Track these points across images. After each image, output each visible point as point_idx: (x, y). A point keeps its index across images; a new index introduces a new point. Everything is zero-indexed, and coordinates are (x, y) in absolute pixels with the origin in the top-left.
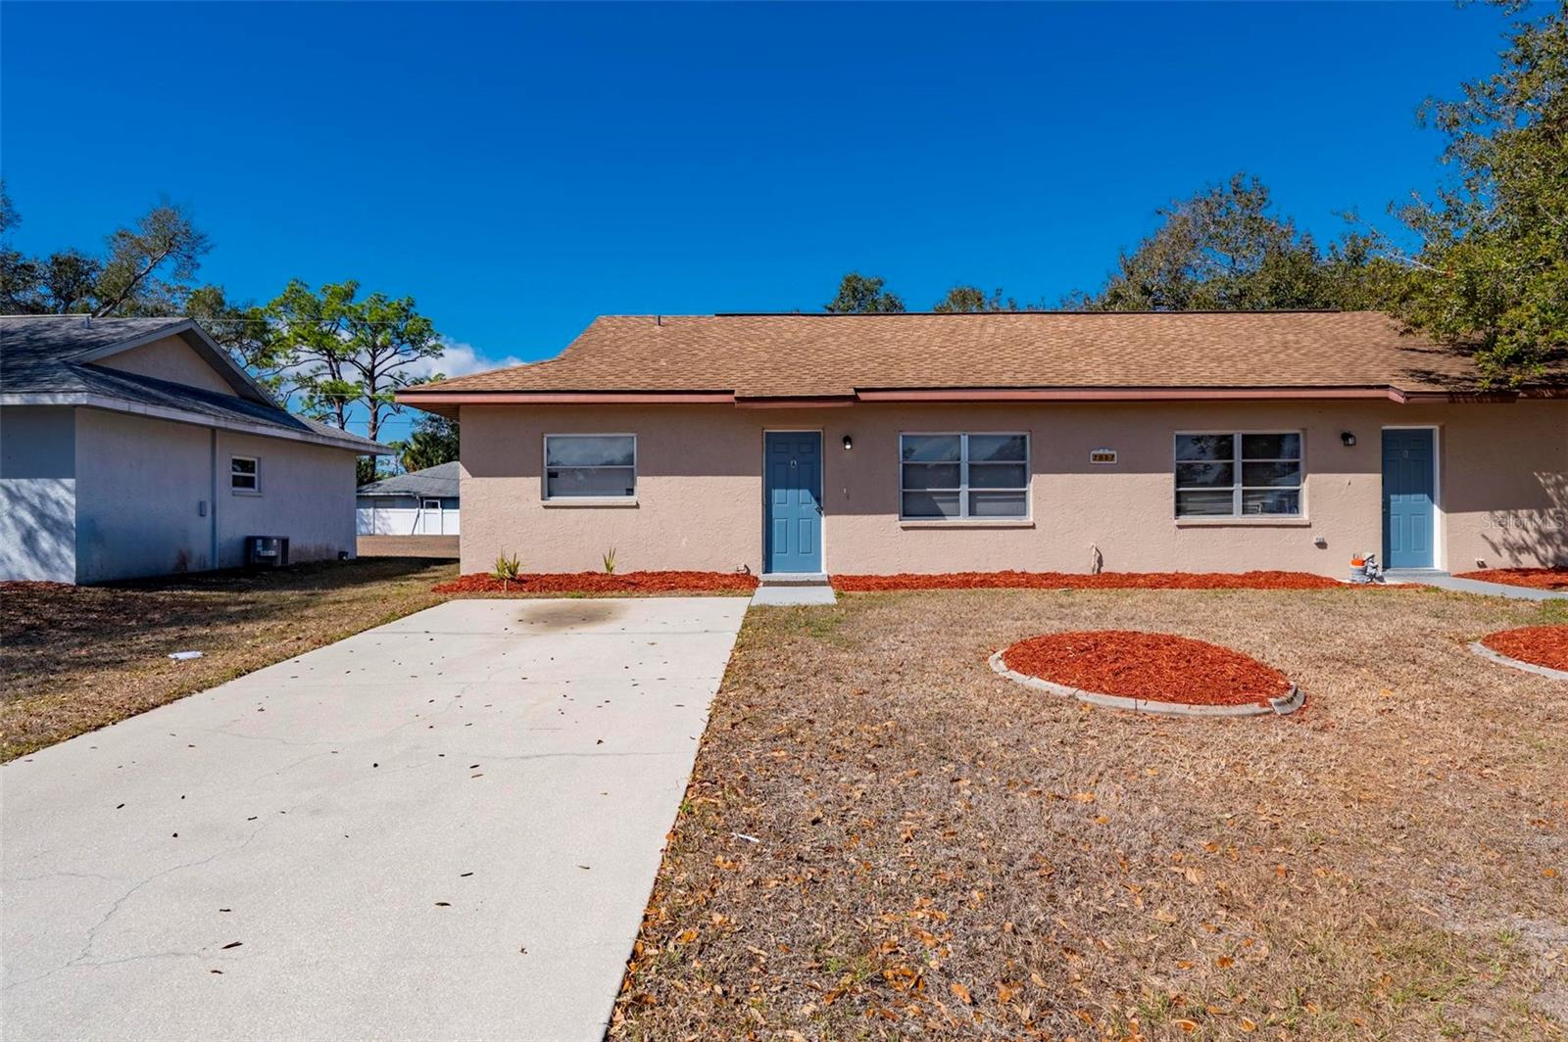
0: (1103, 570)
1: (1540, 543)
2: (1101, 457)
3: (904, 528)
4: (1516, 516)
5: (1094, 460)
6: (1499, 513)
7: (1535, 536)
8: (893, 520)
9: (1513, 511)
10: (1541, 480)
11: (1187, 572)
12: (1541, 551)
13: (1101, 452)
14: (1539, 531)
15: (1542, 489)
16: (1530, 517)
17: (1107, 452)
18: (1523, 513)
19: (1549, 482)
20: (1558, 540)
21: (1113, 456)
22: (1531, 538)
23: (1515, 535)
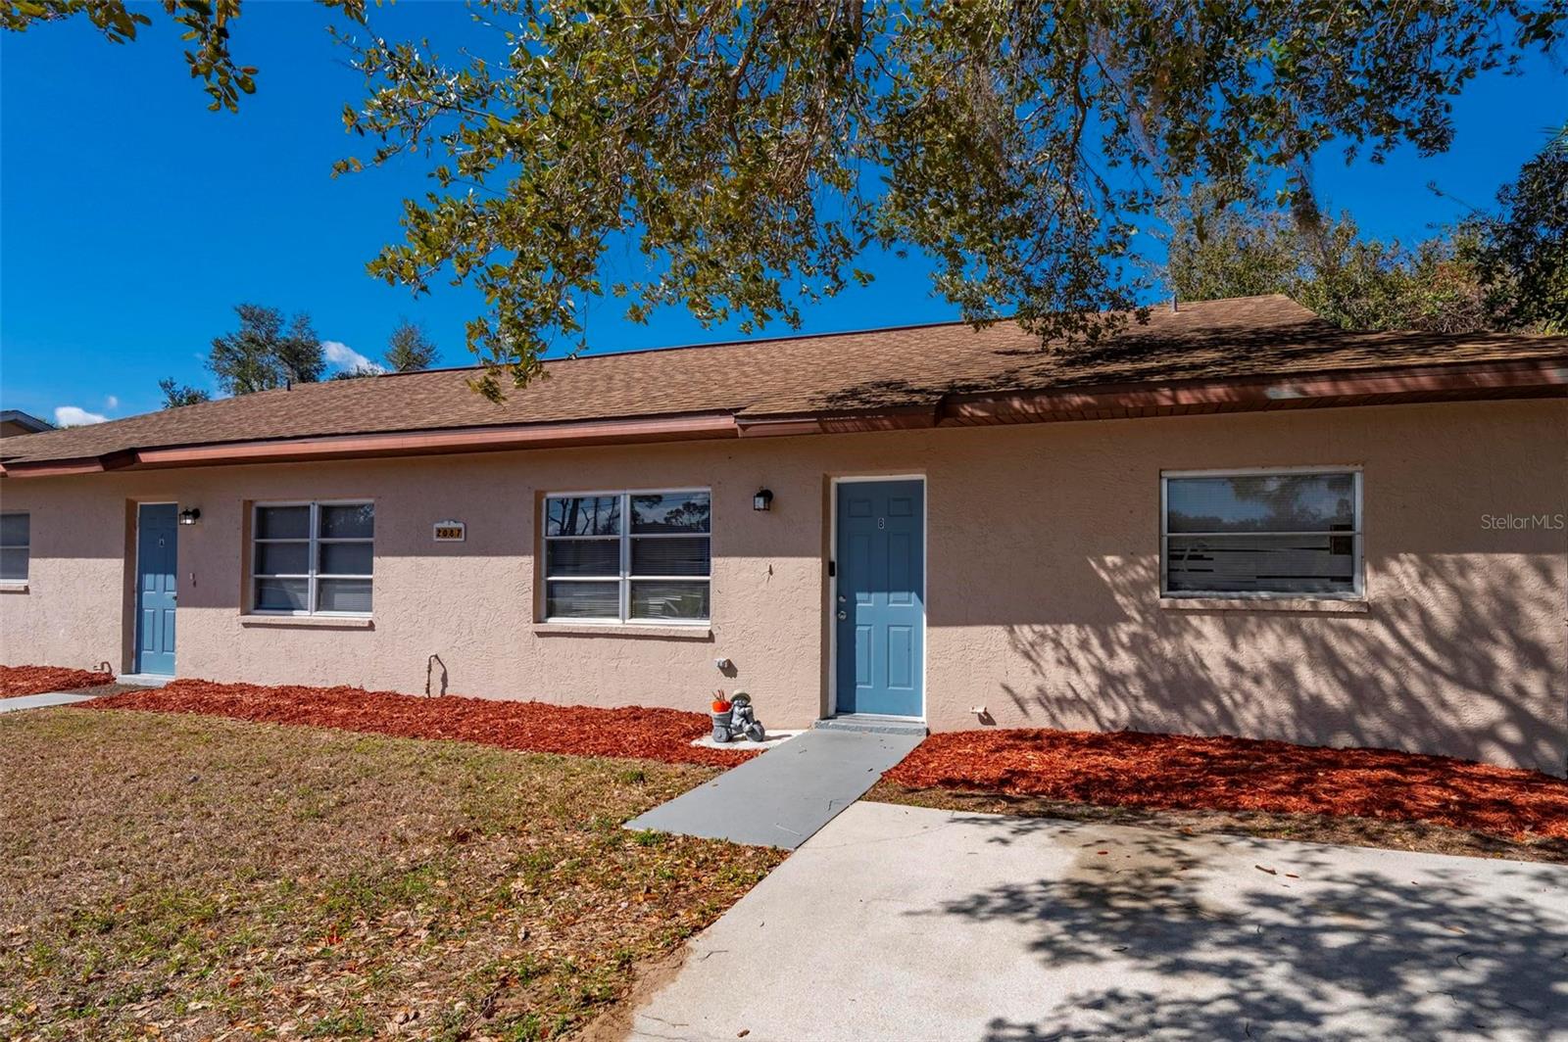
0: (448, 692)
1: (1103, 693)
2: (444, 533)
3: (246, 625)
4: (1058, 644)
5: (438, 536)
6: (1026, 633)
7: (1093, 681)
8: (233, 613)
9: (1049, 630)
10: (1104, 575)
11: (547, 702)
12: (1107, 713)
13: (445, 525)
14: (1100, 670)
15: (1106, 592)
16: (1084, 645)
17: (453, 525)
18: (1070, 633)
19: (1120, 579)
20: (1136, 688)
21: (460, 530)
22: (1086, 684)
23: (1057, 679)
